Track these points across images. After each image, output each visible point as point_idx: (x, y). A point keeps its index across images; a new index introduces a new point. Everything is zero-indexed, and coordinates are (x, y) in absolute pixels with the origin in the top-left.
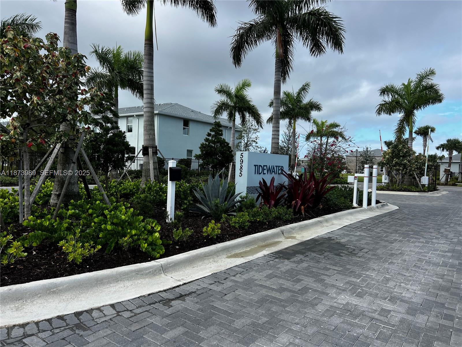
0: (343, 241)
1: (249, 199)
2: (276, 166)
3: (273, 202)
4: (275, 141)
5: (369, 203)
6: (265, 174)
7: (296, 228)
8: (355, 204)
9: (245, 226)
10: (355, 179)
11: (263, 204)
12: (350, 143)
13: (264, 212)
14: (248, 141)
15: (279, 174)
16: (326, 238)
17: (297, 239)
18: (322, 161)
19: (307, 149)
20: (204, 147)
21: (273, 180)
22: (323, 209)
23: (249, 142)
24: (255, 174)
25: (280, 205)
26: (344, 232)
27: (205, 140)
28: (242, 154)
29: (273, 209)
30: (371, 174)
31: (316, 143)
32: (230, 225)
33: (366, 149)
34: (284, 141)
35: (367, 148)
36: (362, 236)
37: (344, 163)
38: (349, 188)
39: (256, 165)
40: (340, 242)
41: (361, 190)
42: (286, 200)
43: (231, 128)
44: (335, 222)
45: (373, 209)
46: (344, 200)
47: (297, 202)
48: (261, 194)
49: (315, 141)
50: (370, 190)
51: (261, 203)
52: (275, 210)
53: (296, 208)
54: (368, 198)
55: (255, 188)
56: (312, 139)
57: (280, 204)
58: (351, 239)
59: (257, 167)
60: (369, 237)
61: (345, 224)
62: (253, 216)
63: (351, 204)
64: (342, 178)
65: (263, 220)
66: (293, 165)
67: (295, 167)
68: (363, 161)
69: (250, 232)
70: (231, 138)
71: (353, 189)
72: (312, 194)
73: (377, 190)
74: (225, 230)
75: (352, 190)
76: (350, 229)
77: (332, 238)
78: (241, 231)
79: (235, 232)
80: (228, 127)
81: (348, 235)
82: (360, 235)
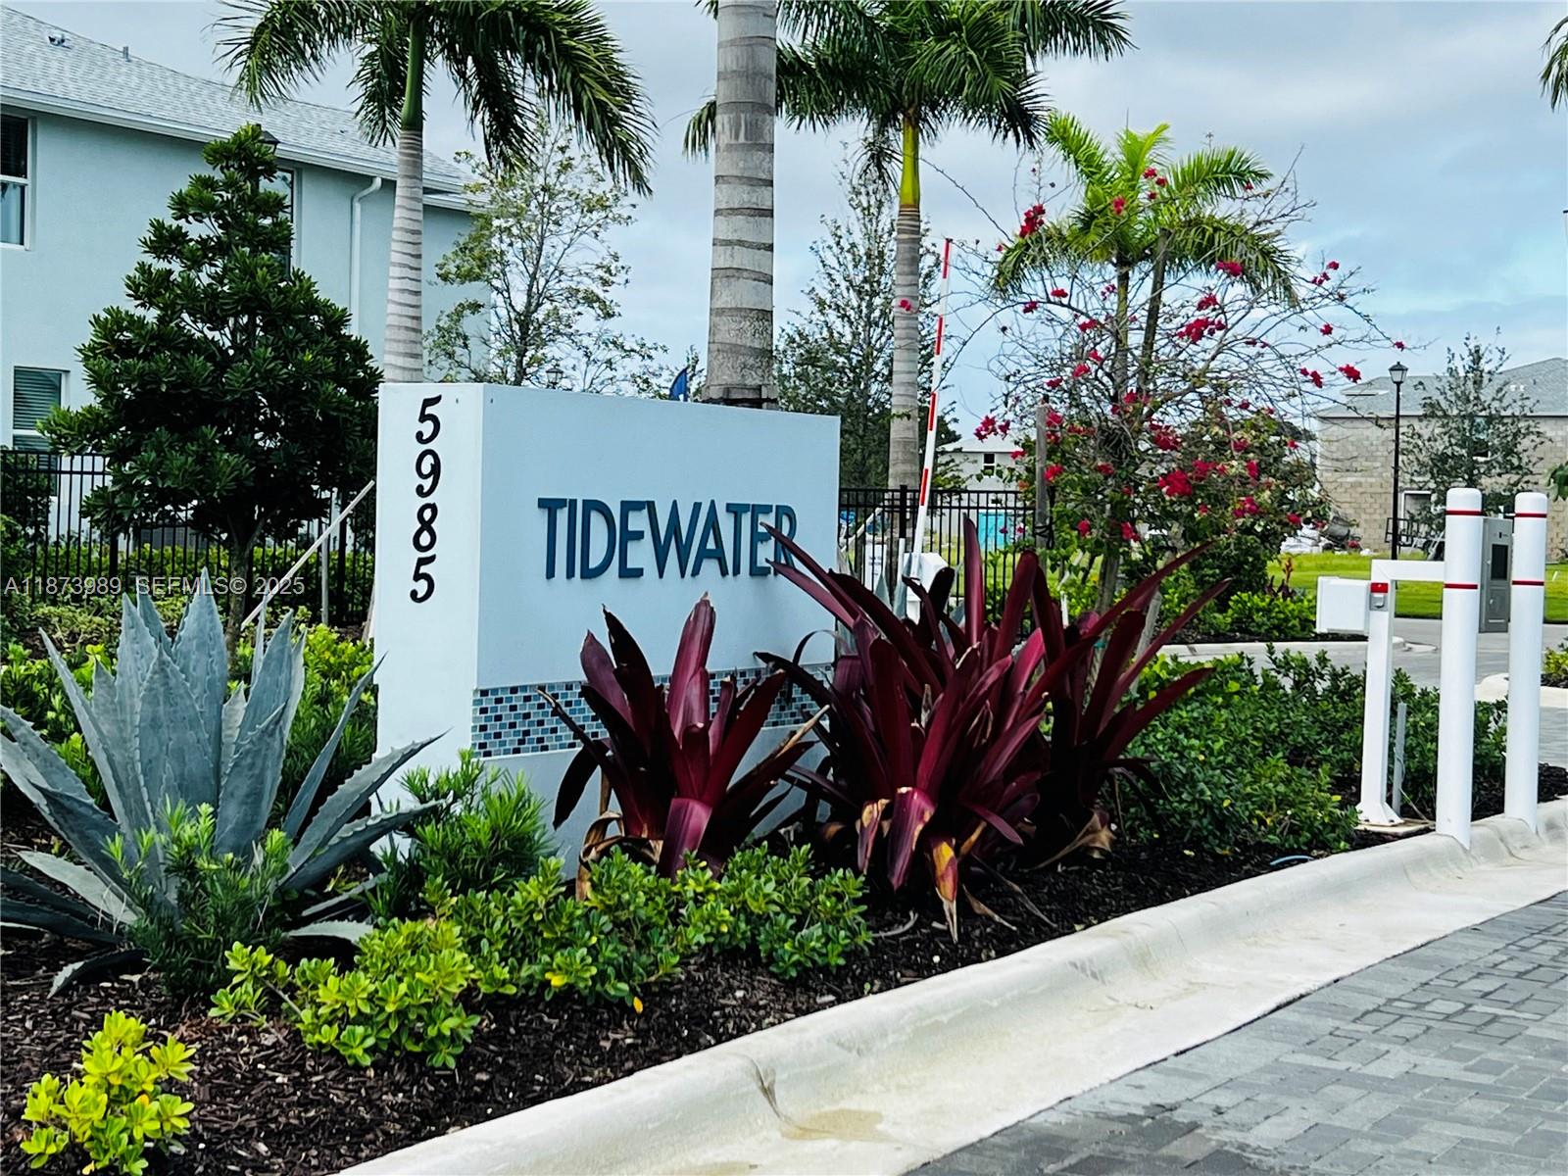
0: (1266, 1134)
1: (486, 796)
2: (730, 508)
3: (699, 816)
4: (744, 294)
5: (1488, 799)
6: (638, 573)
7: (884, 1035)
8: (1374, 810)
9: (433, 1047)
10: (1373, 606)
11: (614, 830)
12: (1331, 312)
13: (608, 910)
14: (535, 298)
15: (757, 572)
16: (1131, 1119)
17: (883, 1138)
18: (1118, 464)
19: (995, 366)
20: (126, 350)
21: (700, 630)
22: (1121, 856)
23: (547, 306)
24: (550, 574)
25: (758, 843)
26: (1276, 1050)
27: (133, 286)
28: (428, 402)
29: (694, 879)
30: (1499, 561)
31: (1065, 314)
32: (296, 1037)
33: (1468, 360)
34: (828, 298)
35: (1476, 354)
36: (1428, 1080)
37: (1302, 474)
38: (1335, 676)
39: (561, 503)
40: (1243, 1147)
41: (1424, 693)
42: (814, 792)
43: (389, 185)
44: (1213, 966)
45: (1515, 844)
46: (1287, 781)
47: (896, 812)
48: (600, 747)
49: (1061, 293)
50: (1491, 690)
51: (601, 826)
52: (709, 891)
53: (893, 861)
54: (1476, 757)
55: (550, 701)
56: (1034, 286)
57: (759, 830)
58: (1338, 1121)
59: (562, 516)
60: (1480, 1092)
61: (1295, 978)
62: (519, 949)
63: (1342, 806)
64: (1283, 587)
65: (601, 977)
66: (904, 490)
67: (923, 510)
68: (1443, 458)
69: (479, 1098)
70: (395, 271)
71: (1359, 683)
72: (1025, 730)
73: (1547, 681)
74: (246, 1092)
75: (1350, 690)
76: (1330, 1023)
77: (1181, 1116)
78: (397, 1088)
79: (341, 1109)
80: (370, 179)
81: (1310, 1083)
82: (1411, 1079)
